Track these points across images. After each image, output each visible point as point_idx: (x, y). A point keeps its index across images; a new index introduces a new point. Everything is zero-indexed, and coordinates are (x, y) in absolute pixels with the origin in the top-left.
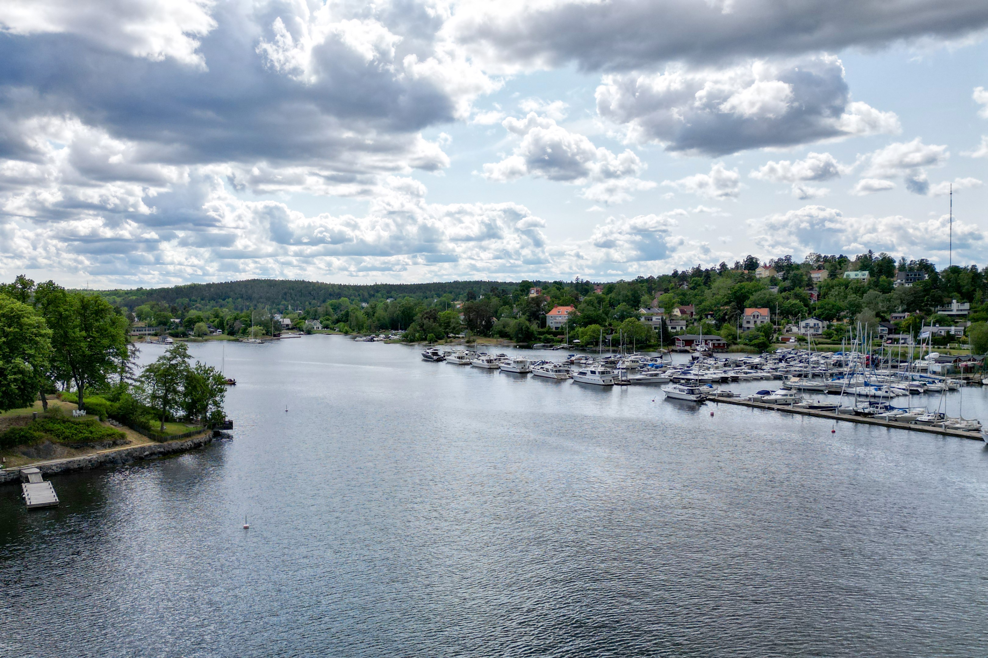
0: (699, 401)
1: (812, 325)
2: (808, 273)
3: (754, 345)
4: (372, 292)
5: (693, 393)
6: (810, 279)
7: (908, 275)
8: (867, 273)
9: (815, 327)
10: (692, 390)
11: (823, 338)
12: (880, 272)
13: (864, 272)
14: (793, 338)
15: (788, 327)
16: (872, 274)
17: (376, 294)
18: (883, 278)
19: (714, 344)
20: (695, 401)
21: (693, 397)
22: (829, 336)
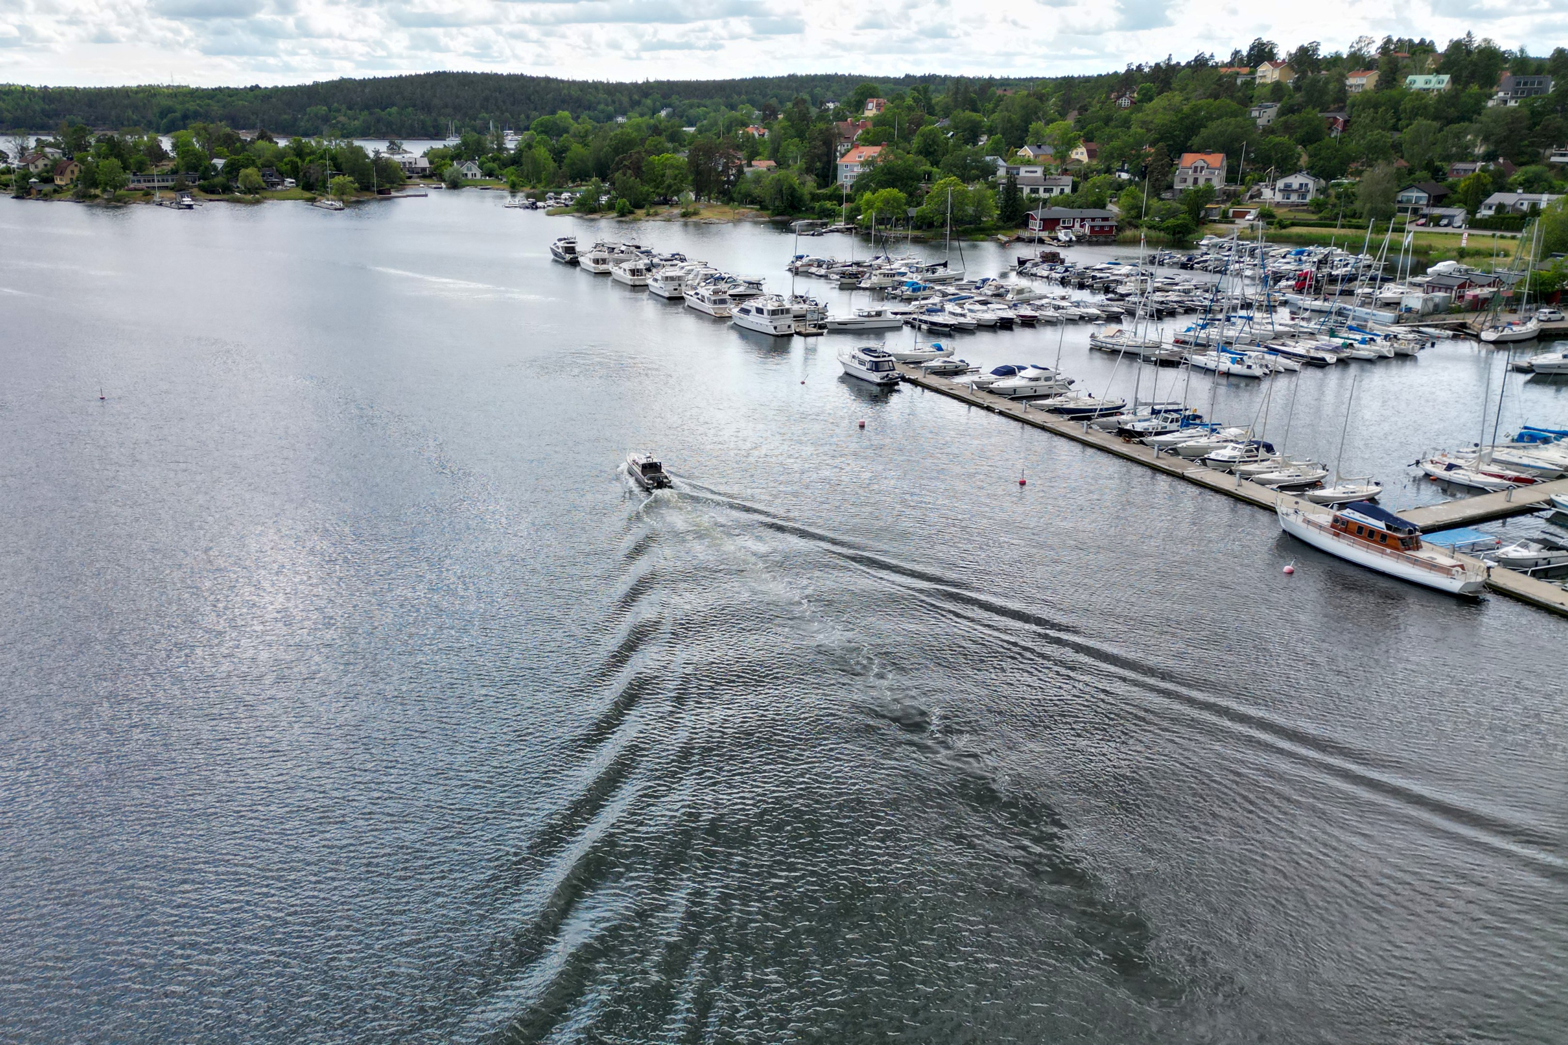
0: (884, 384)
1: (1295, 186)
2: (1341, 78)
3: (1166, 229)
4: (636, 97)
5: (877, 370)
6: (1343, 91)
7: (1518, 84)
8: (1446, 78)
9: (1302, 191)
10: (876, 362)
11: (1307, 211)
12: (1472, 77)
13: (1442, 77)
14: (1253, 211)
15: (1256, 188)
16: (1454, 80)
17: (644, 100)
18: (1474, 88)
19: (1092, 227)
20: (879, 384)
21: (876, 377)
22: (1318, 207)
